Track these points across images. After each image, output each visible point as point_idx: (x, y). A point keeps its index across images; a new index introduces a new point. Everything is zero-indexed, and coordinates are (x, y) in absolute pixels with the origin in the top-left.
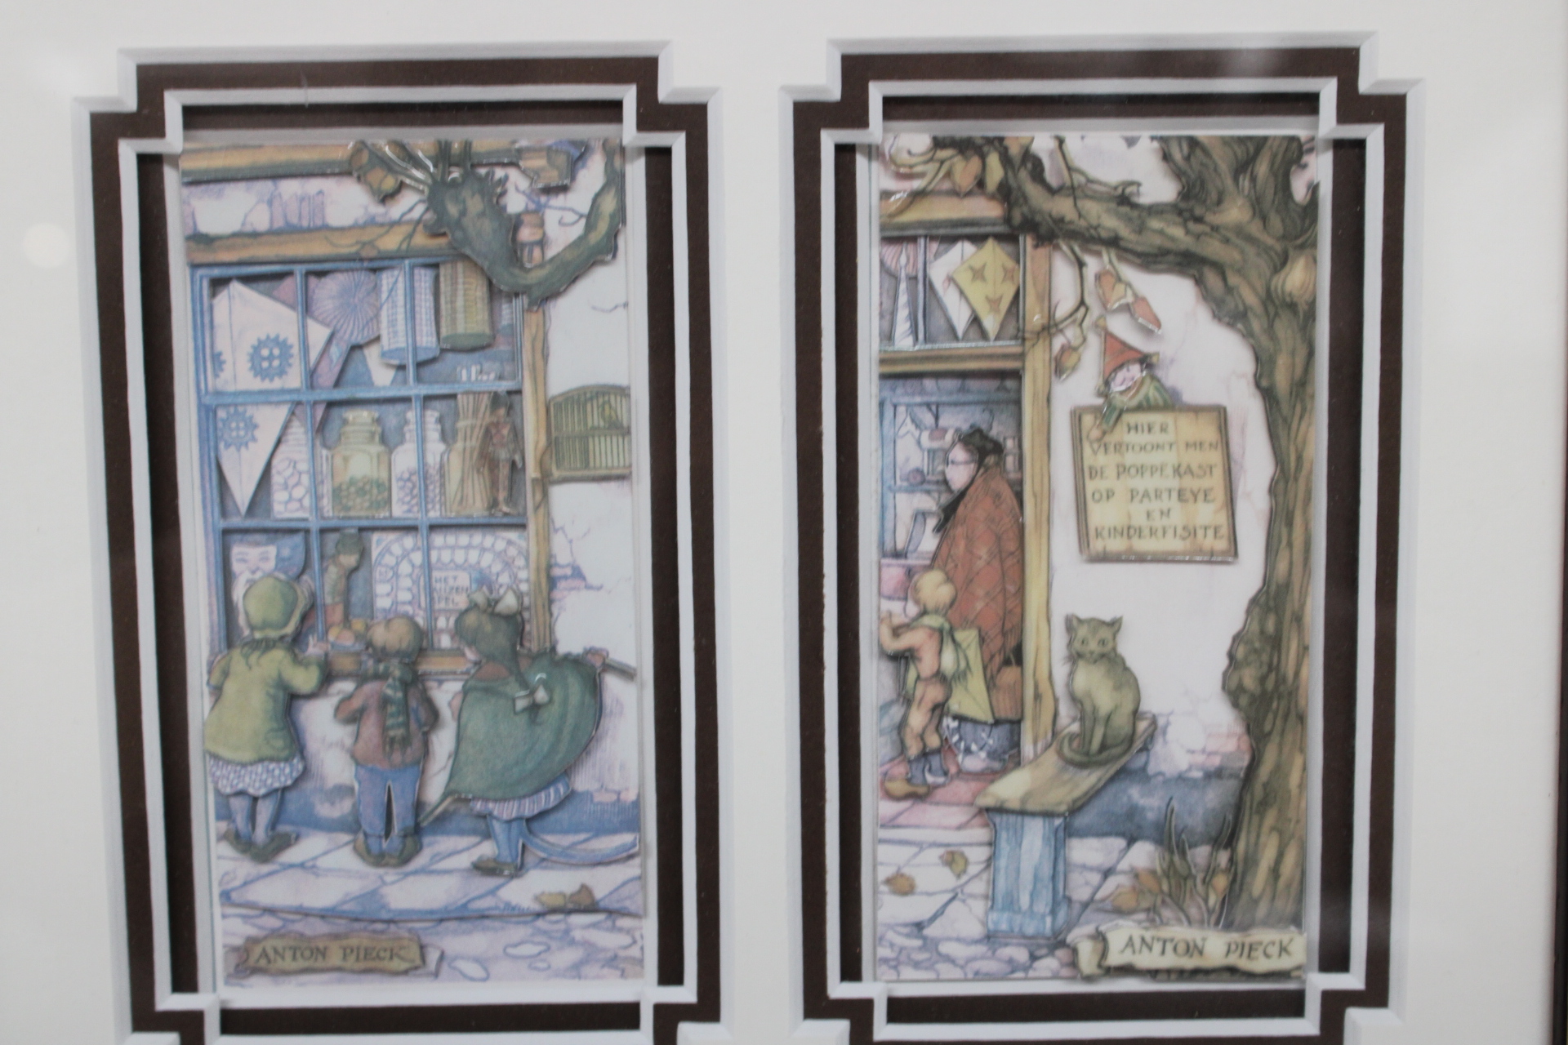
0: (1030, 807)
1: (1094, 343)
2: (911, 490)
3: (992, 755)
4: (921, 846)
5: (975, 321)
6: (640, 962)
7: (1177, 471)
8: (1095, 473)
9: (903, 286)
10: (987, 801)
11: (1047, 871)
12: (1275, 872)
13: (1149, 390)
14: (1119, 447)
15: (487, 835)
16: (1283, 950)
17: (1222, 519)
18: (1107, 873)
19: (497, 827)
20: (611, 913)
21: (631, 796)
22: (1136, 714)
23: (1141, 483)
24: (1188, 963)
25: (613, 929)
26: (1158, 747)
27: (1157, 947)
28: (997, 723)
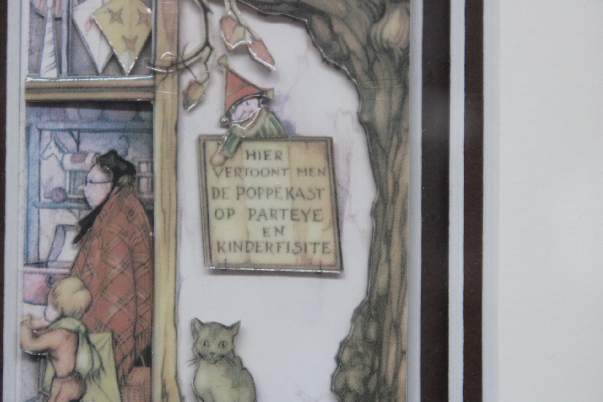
1: (218, 80)
2: (53, 207)
5: (113, 59)
7: (290, 193)
8: (219, 193)
9: (49, 25)
13: (266, 122)
14: (239, 172)
17: (329, 237)
23: (258, 204)
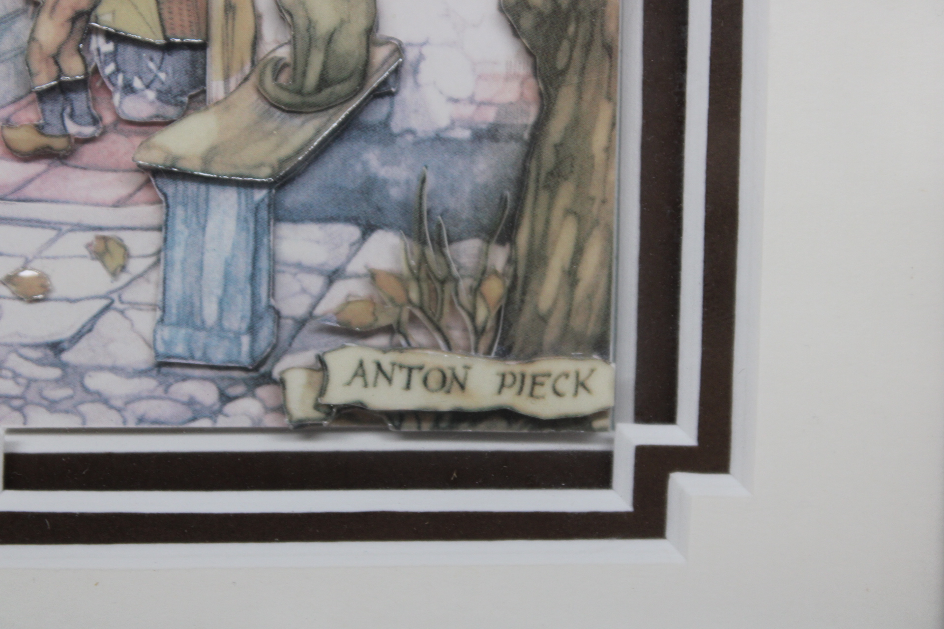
0: (219, 169)
3: (164, 96)
4: (58, 228)
10: (154, 157)
11: (243, 268)
12: (571, 276)
16: (581, 384)
18: (333, 276)
22: (370, 33)
24: (445, 402)
26: (406, 92)
27: (400, 377)
28: (169, 47)
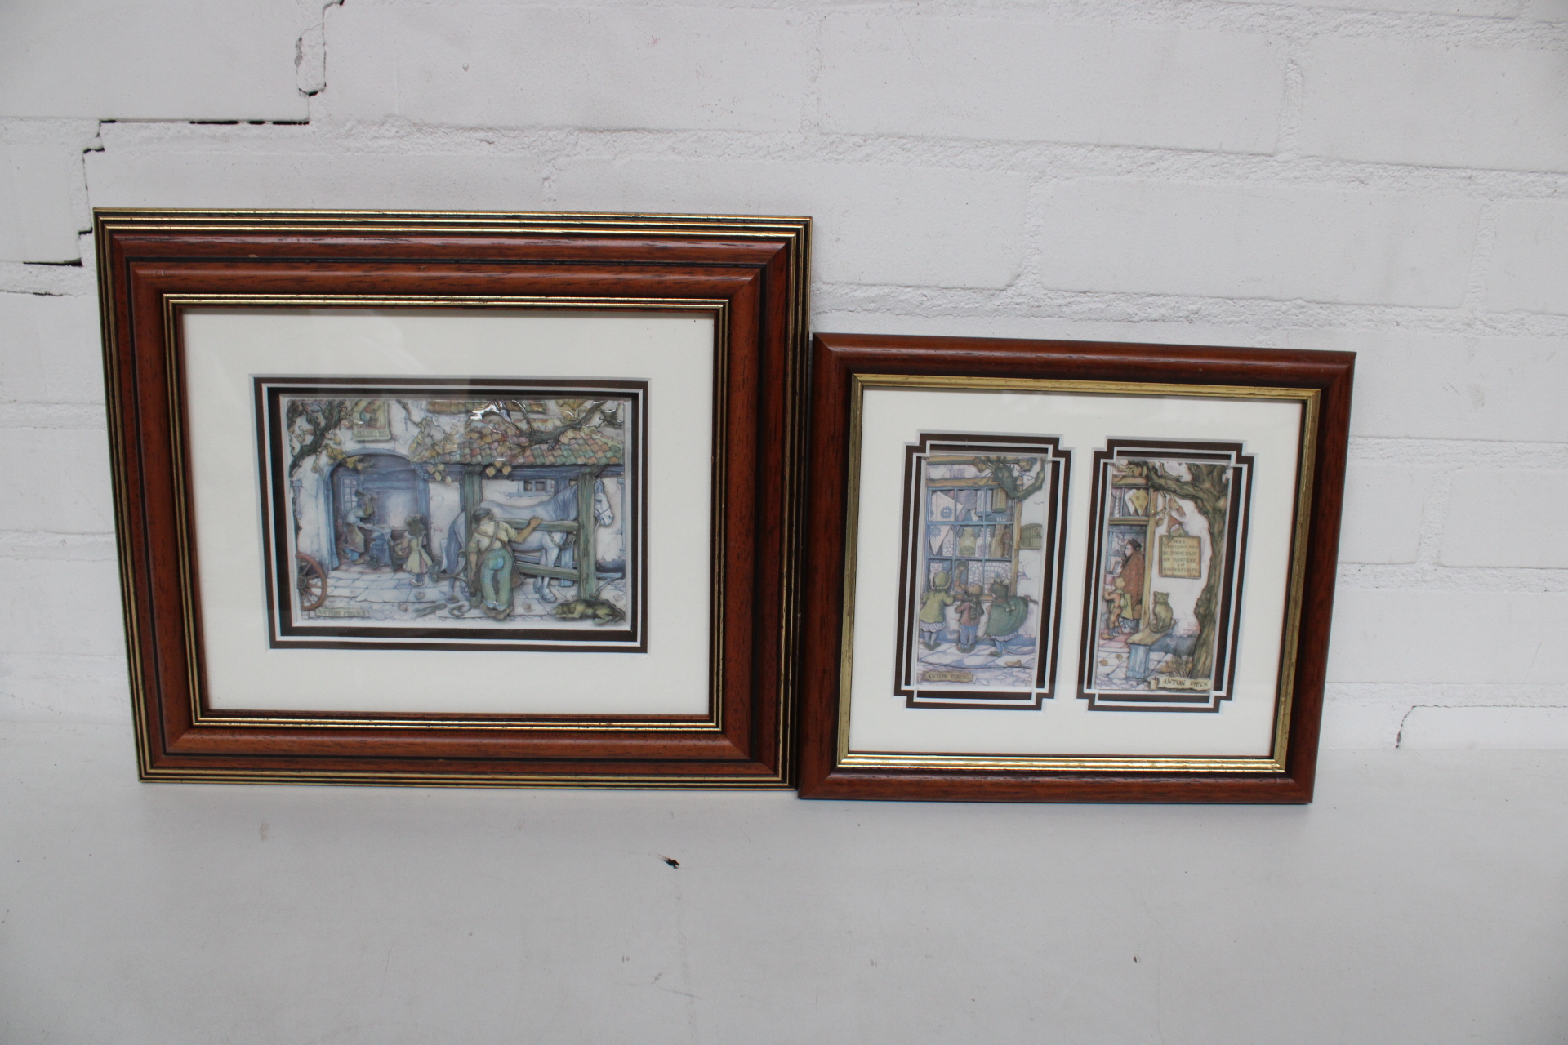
0: (1142, 643)
1: (1167, 518)
2: (1115, 556)
3: (1131, 629)
4: (1110, 652)
5: (1136, 511)
6: (1031, 682)
7: (1187, 554)
8: (1165, 553)
9: (1117, 501)
10: (1129, 641)
11: (1144, 660)
12: (1204, 663)
13: (1181, 532)
14: (1172, 547)
15: (994, 645)
16: (1206, 684)
17: (1198, 567)
18: (1159, 662)
19: (997, 643)
20: (1024, 667)
21: (1033, 636)
22: (1171, 619)
23: (1177, 557)
24: (1180, 687)
25: (1025, 672)
26: (1176, 628)
27: (1172, 682)
28: (1134, 620)
